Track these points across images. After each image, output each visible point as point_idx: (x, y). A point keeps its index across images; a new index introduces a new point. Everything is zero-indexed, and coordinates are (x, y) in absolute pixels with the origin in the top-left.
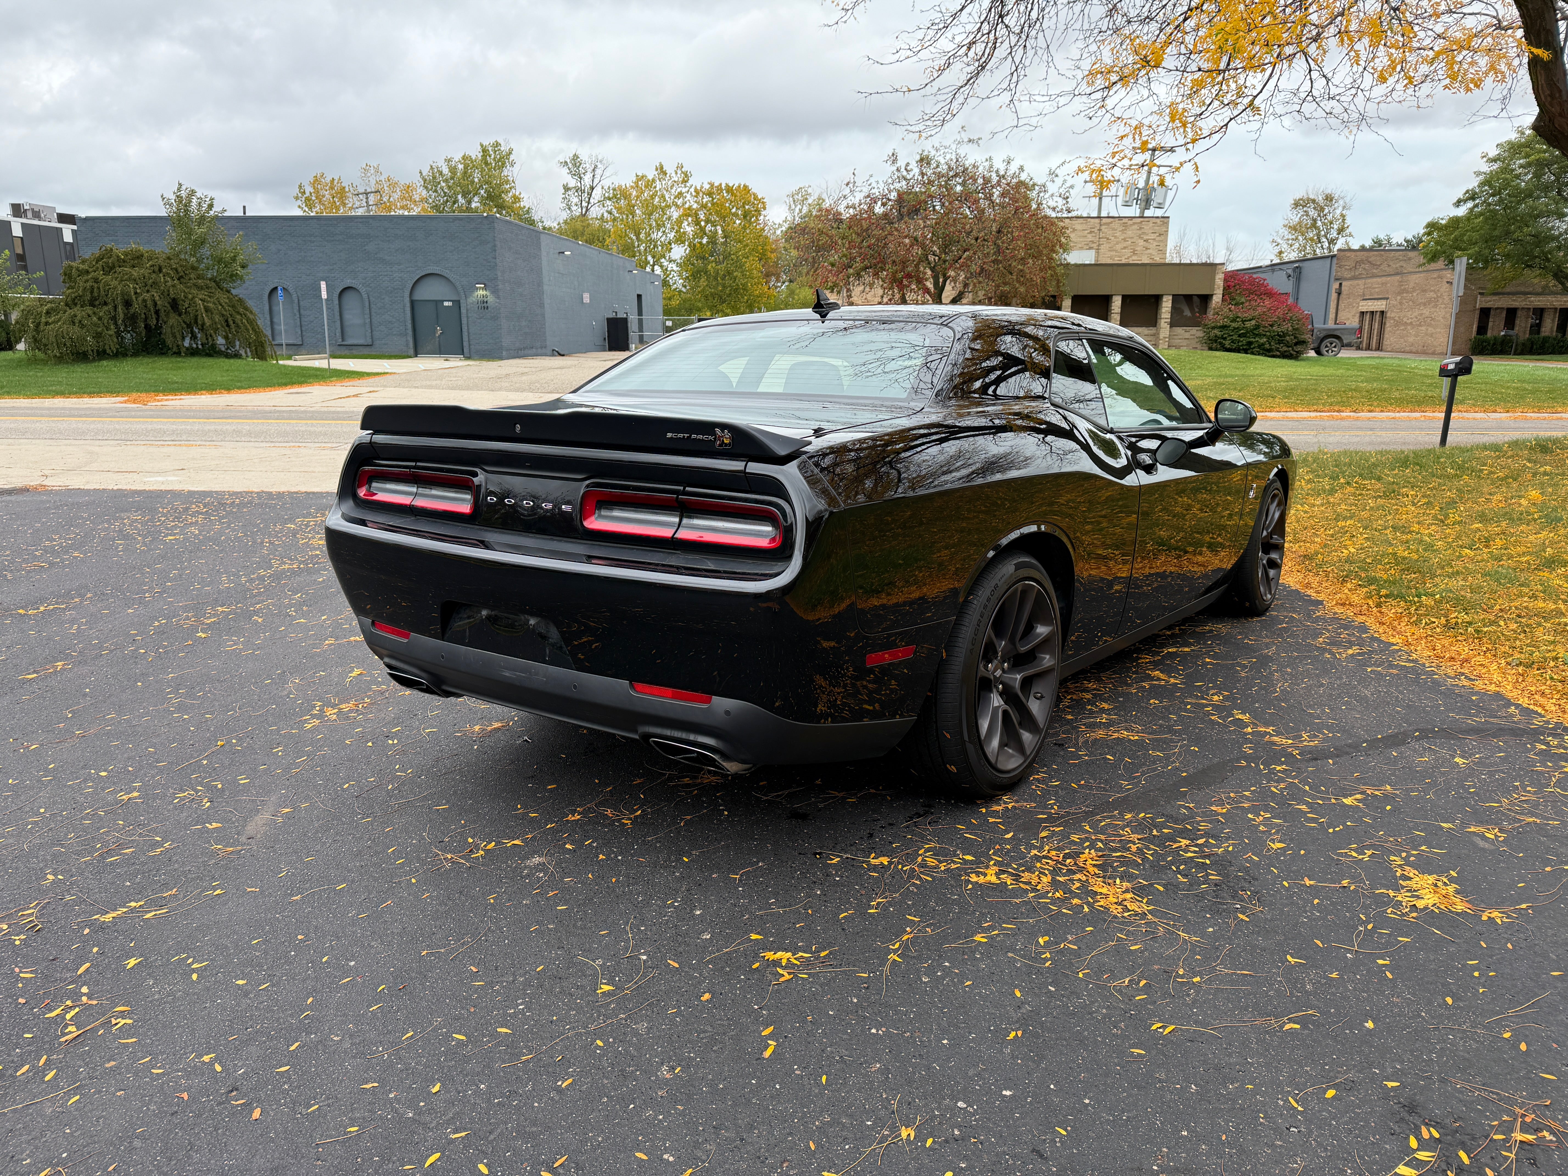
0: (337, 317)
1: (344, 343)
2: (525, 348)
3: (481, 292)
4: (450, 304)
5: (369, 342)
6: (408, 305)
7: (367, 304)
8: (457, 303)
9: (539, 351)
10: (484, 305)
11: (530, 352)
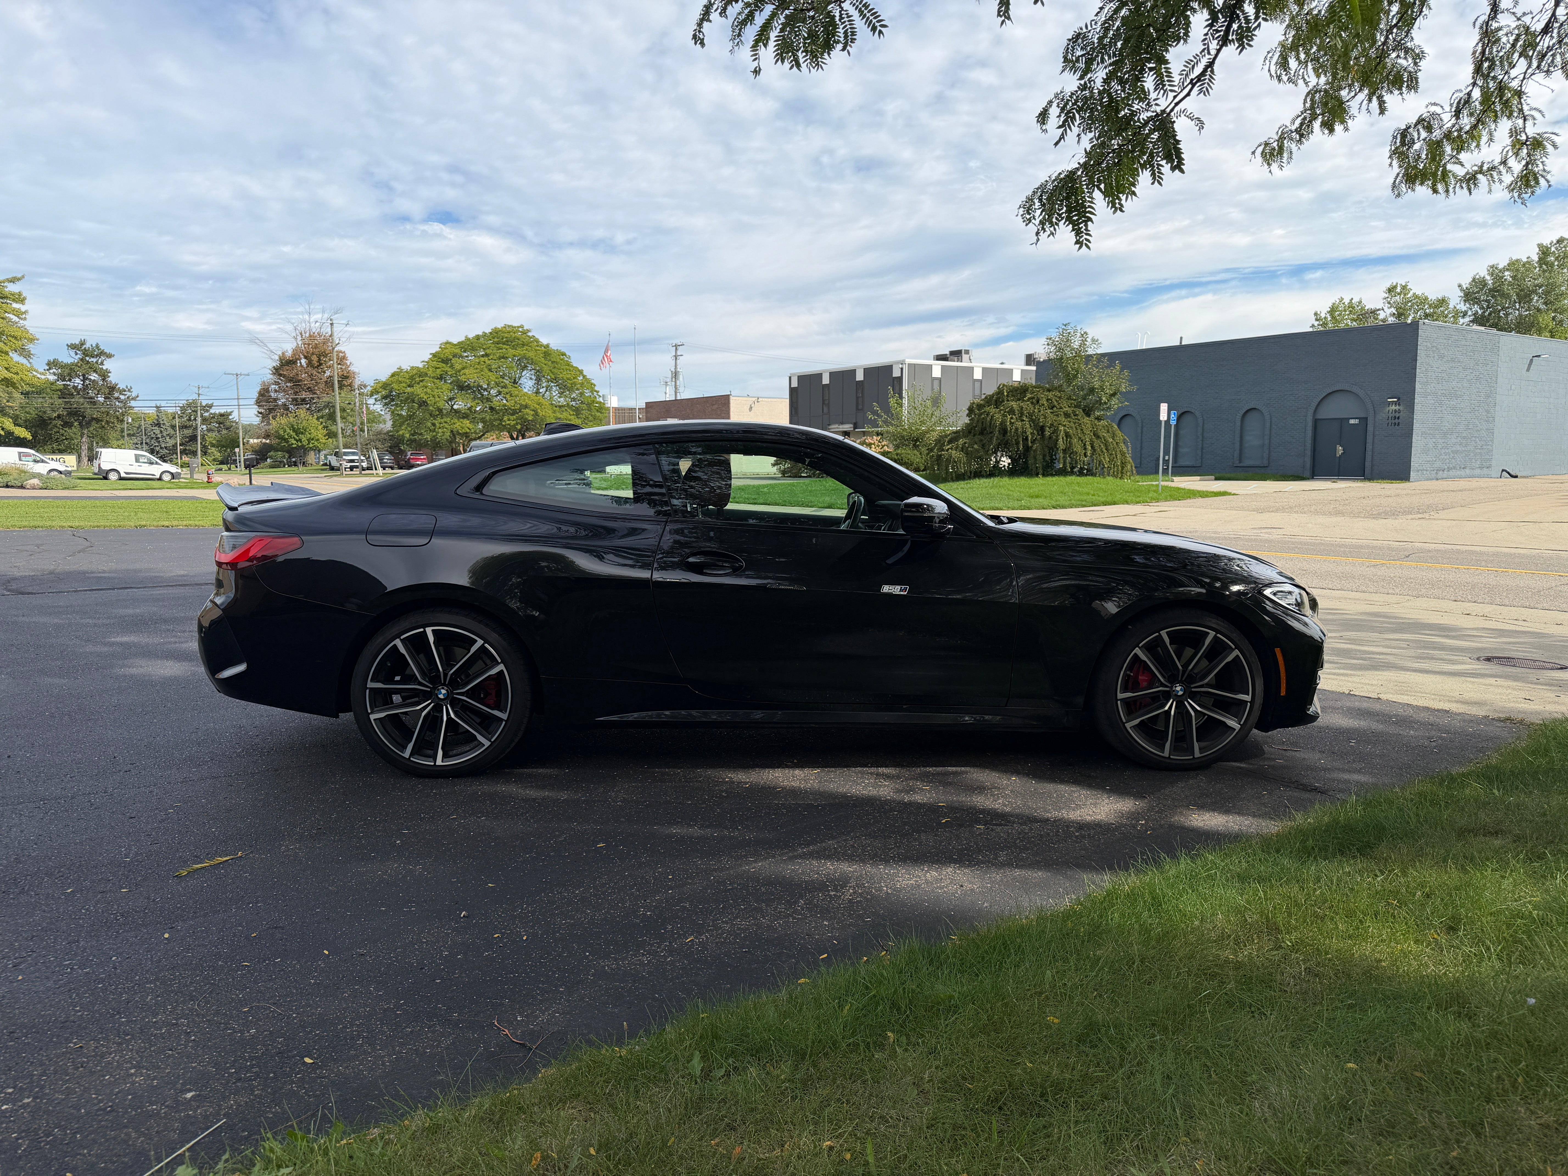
0: (1238, 439)
1: (1241, 465)
2: (1449, 469)
3: (1394, 407)
4: (1357, 421)
5: (1266, 463)
6: (1310, 424)
7: (1268, 425)
8: (1364, 420)
9: (1478, 472)
10: (1395, 420)
11: (1462, 473)
